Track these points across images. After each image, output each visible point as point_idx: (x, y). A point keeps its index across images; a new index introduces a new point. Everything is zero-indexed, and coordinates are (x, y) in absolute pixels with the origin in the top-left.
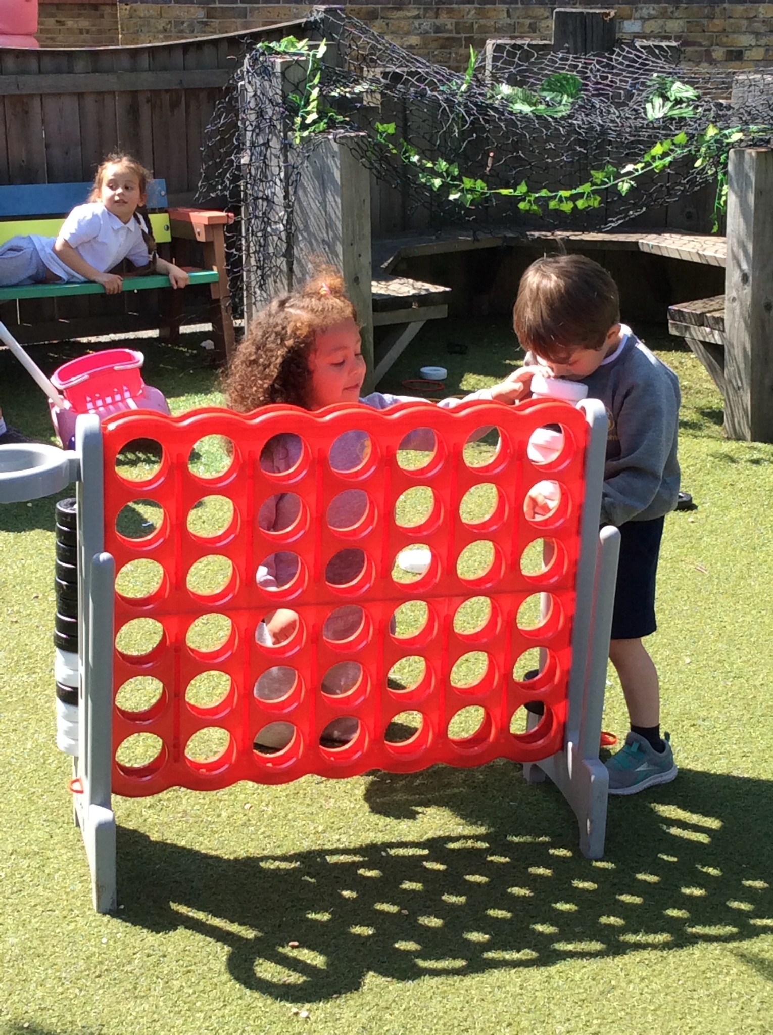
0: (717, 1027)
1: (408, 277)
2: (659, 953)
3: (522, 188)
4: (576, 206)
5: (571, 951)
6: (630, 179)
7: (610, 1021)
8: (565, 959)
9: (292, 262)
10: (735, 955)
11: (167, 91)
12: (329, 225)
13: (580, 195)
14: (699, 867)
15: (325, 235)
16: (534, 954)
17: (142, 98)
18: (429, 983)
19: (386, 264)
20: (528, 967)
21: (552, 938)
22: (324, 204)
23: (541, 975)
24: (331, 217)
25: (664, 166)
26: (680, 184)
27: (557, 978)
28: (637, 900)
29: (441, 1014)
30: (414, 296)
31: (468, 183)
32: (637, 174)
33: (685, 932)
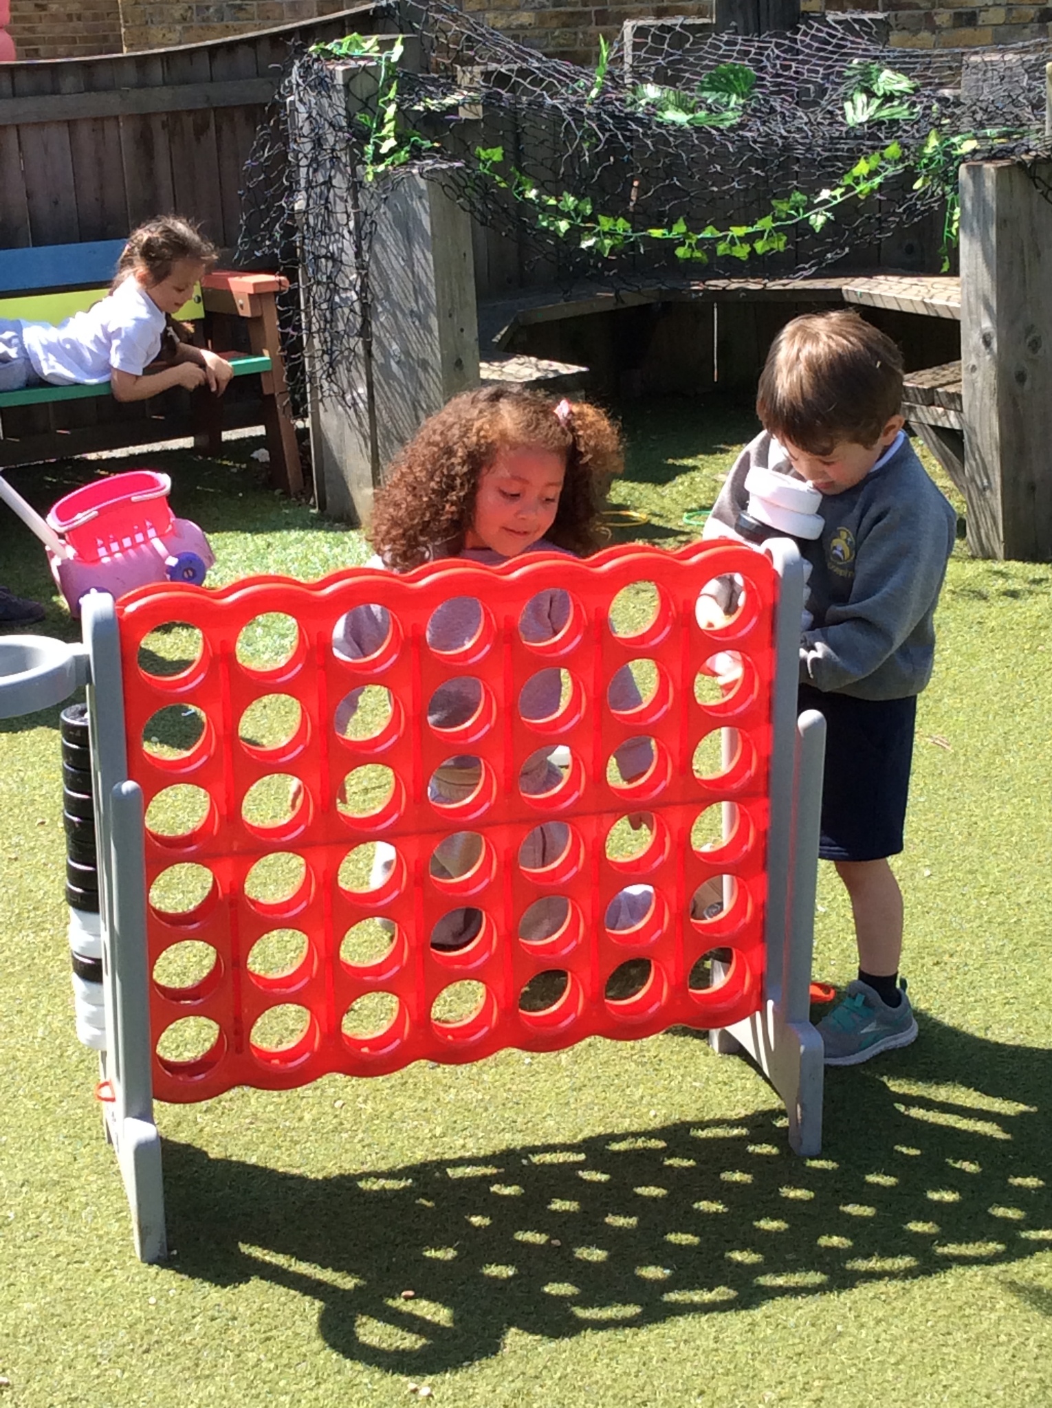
0: (980, 1383)
1: (529, 355)
2: (900, 1284)
3: (680, 228)
4: (753, 250)
5: (781, 1287)
6: (827, 210)
7: (836, 1381)
8: (773, 1298)
9: (370, 343)
10: (1002, 1282)
11: (190, 112)
12: (419, 291)
13: (759, 235)
14: (950, 1161)
15: (414, 304)
16: (733, 1293)
17: (156, 124)
18: (591, 1340)
19: (499, 337)
20: (725, 1311)
21: (756, 1270)
22: (410, 262)
23: (742, 1322)
24: (420, 282)
25: (872, 190)
26: (894, 214)
27: (764, 1324)
28: (868, 1211)
29: (609, 1382)
30: (538, 381)
31: (605, 223)
32: (835, 202)
33: (933, 1253)
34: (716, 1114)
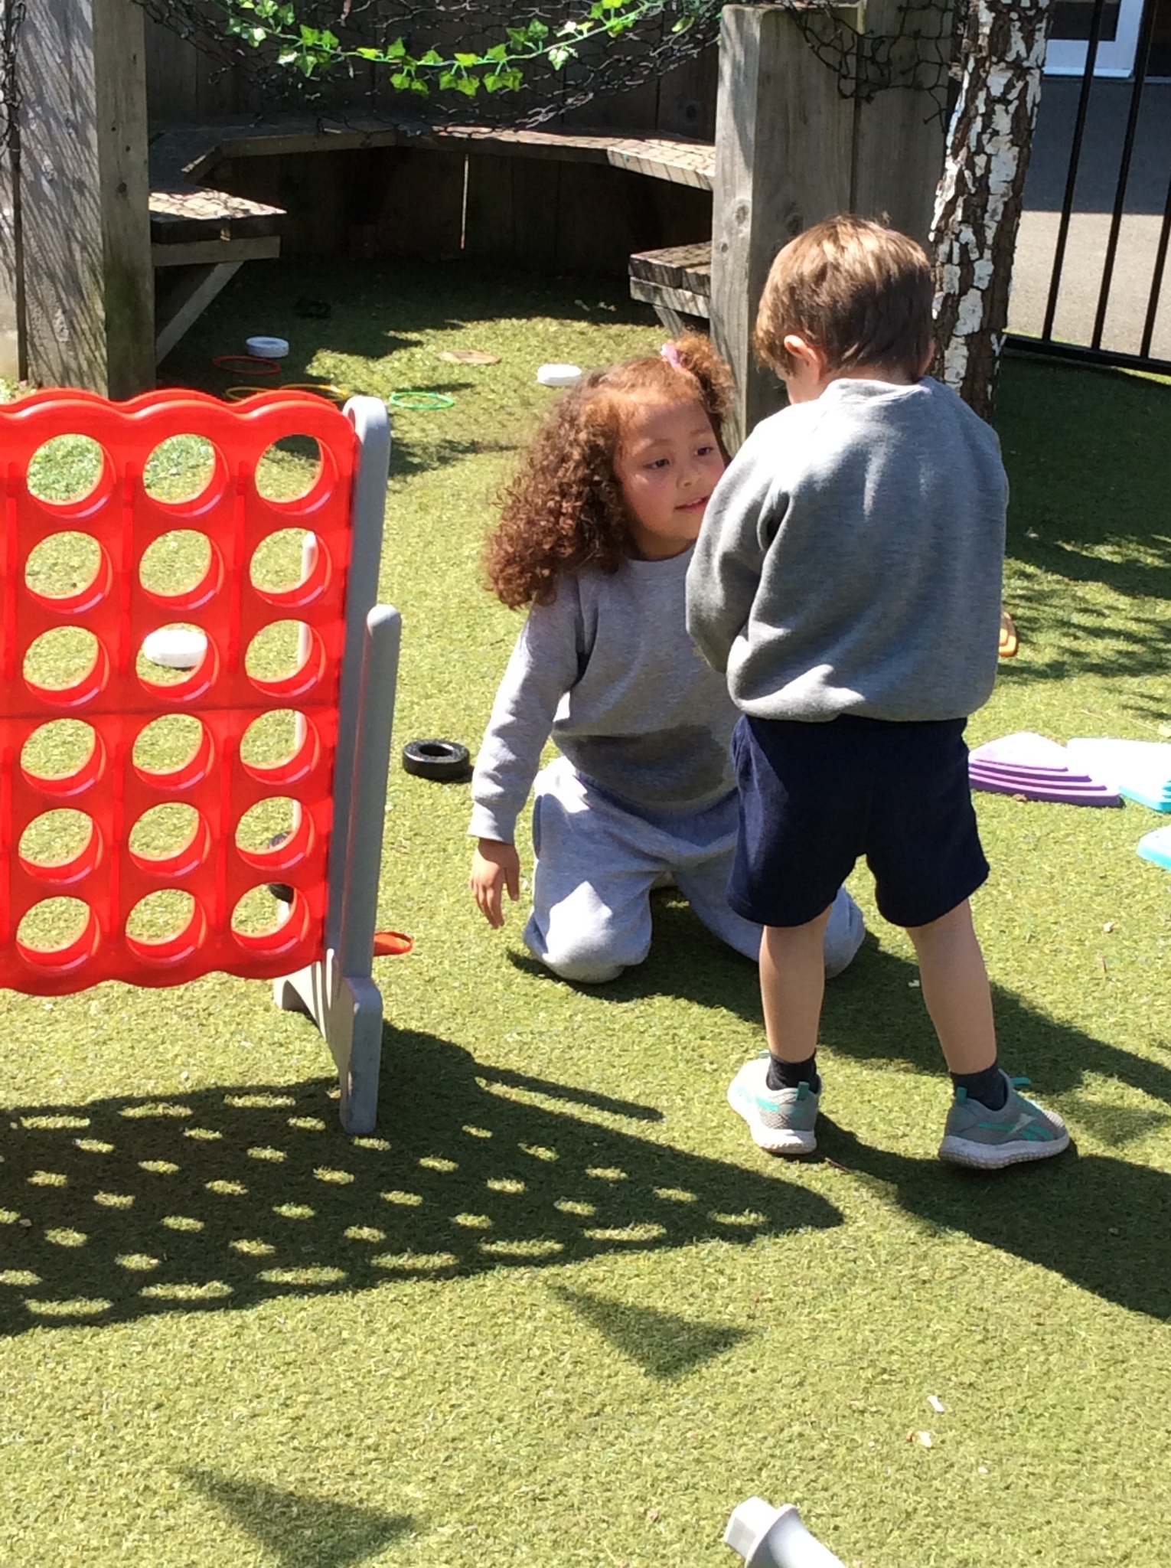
0: (494, 1404)
2: (429, 1285)
3: (397, 50)
4: (483, 86)
5: (287, 1284)
6: (569, 46)
7: (324, 1396)
8: (274, 1297)
9: (19, 153)
10: (550, 1287)
12: (76, 96)
13: (490, 68)
14: (523, 1146)
15: (70, 112)
16: (227, 1289)
18: (42, 1339)
19: (191, 166)
20: (213, 1310)
21: (265, 1263)
22: (67, 59)
23: (230, 1324)
24: (79, 86)
25: (626, 29)
26: (647, 58)
27: (255, 1328)
28: (413, 1200)
29: (48, 1390)
30: (223, 219)
31: (309, 37)
32: (580, 38)
33: (477, 1251)
34: (263, 1079)
